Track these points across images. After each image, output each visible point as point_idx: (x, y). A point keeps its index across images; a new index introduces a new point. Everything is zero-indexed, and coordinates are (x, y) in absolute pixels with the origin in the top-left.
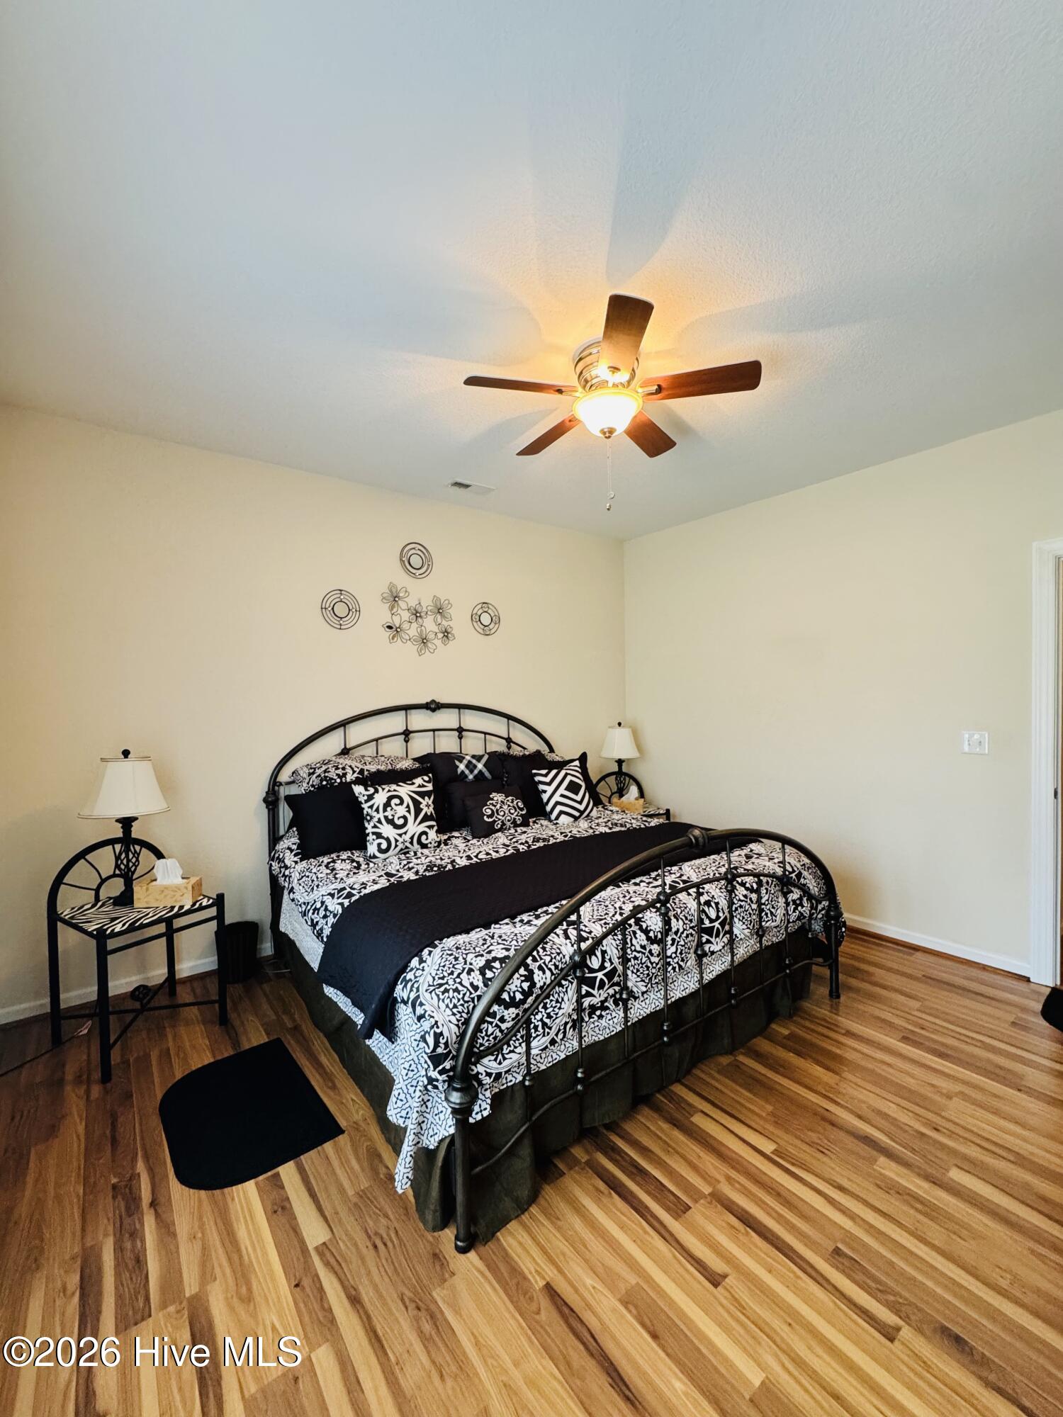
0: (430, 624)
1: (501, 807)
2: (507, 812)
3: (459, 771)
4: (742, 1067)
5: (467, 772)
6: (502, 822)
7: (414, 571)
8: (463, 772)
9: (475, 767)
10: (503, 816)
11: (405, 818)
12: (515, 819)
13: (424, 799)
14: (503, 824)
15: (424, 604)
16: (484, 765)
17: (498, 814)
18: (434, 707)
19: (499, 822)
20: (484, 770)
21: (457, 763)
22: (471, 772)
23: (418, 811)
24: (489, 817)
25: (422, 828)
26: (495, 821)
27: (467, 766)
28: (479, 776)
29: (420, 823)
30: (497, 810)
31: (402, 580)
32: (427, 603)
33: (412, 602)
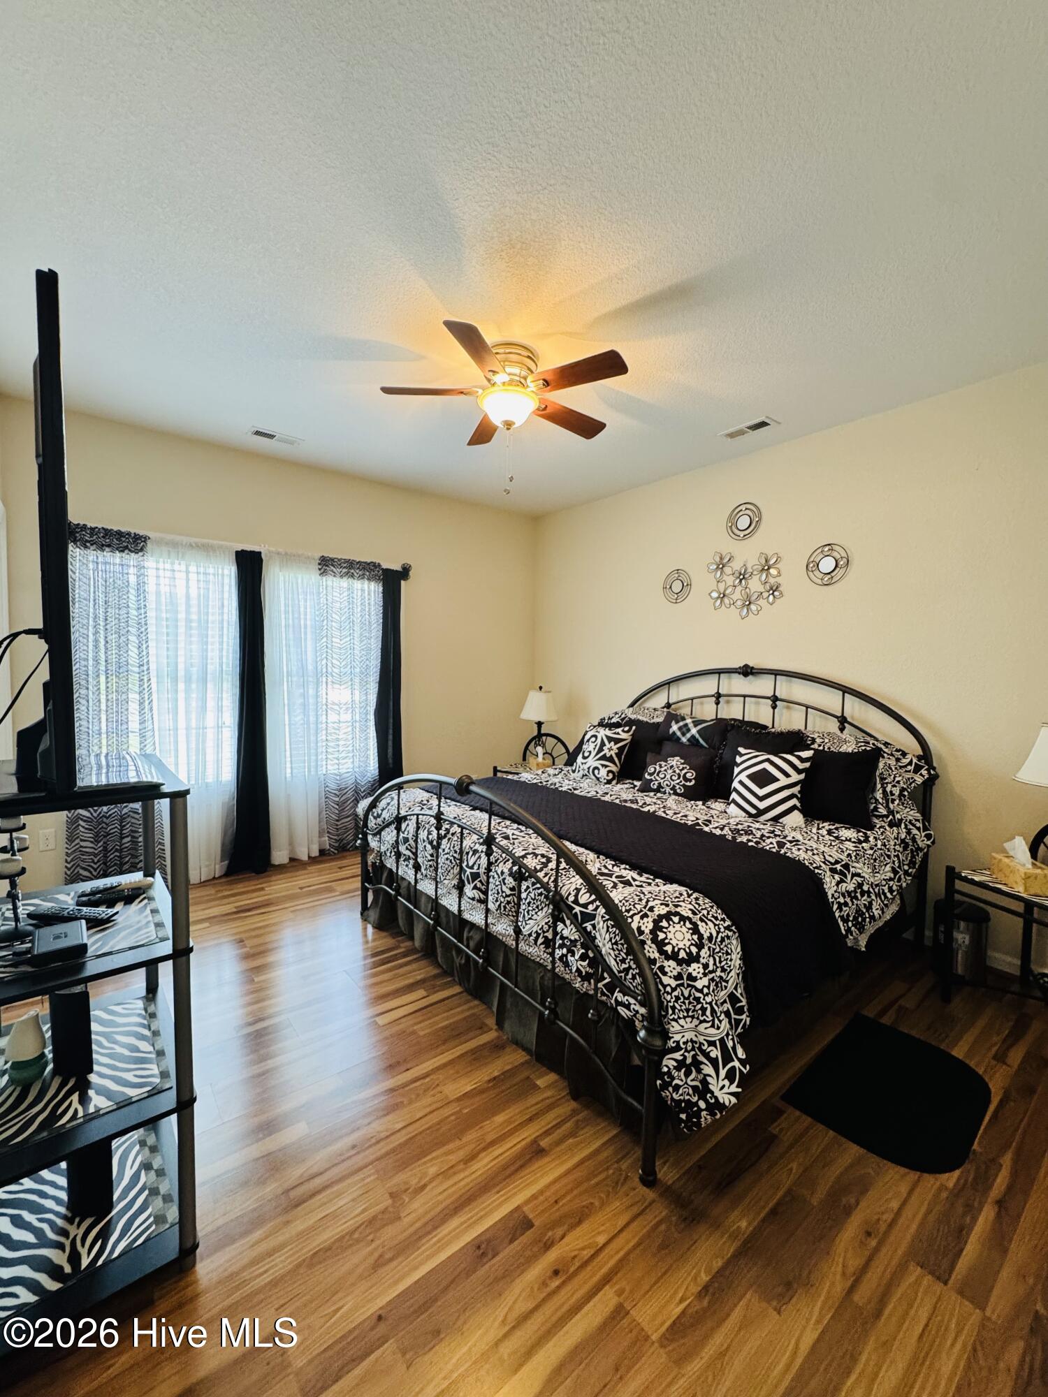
0: (755, 585)
1: (665, 770)
2: (668, 776)
3: (671, 731)
4: (478, 1032)
5: (679, 734)
6: (660, 783)
7: (738, 532)
8: (674, 733)
9: (689, 730)
10: (662, 779)
11: (590, 752)
12: (674, 786)
13: (609, 743)
14: (660, 786)
15: (749, 566)
16: (698, 732)
17: (658, 775)
18: (747, 671)
19: (656, 783)
20: (697, 736)
21: (673, 722)
22: (684, 734)
23: (601, 750)
24: (651, 774)
25: (597, 764)
26: (651, 780)
27: (680, 728)
28: (692, 740)
29: (598, 760)
30: (660, 772)
31: (728, 545)
32: (753, 562)
33: (737, 565)
